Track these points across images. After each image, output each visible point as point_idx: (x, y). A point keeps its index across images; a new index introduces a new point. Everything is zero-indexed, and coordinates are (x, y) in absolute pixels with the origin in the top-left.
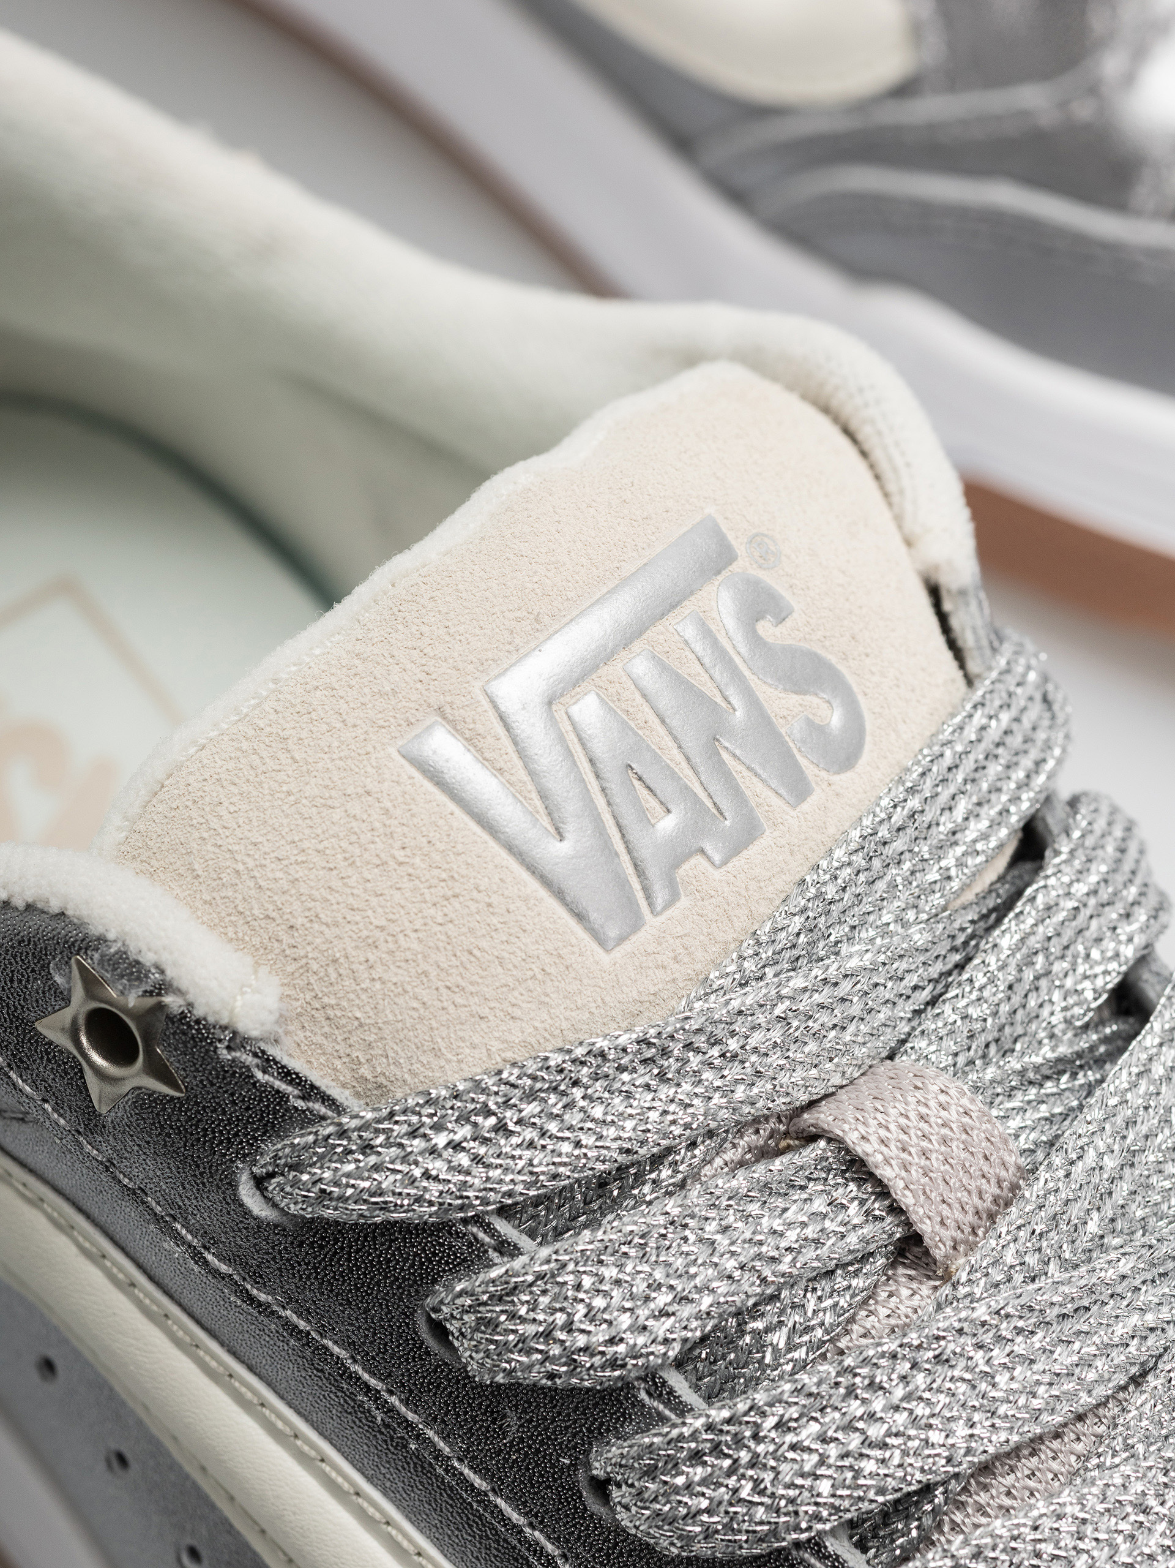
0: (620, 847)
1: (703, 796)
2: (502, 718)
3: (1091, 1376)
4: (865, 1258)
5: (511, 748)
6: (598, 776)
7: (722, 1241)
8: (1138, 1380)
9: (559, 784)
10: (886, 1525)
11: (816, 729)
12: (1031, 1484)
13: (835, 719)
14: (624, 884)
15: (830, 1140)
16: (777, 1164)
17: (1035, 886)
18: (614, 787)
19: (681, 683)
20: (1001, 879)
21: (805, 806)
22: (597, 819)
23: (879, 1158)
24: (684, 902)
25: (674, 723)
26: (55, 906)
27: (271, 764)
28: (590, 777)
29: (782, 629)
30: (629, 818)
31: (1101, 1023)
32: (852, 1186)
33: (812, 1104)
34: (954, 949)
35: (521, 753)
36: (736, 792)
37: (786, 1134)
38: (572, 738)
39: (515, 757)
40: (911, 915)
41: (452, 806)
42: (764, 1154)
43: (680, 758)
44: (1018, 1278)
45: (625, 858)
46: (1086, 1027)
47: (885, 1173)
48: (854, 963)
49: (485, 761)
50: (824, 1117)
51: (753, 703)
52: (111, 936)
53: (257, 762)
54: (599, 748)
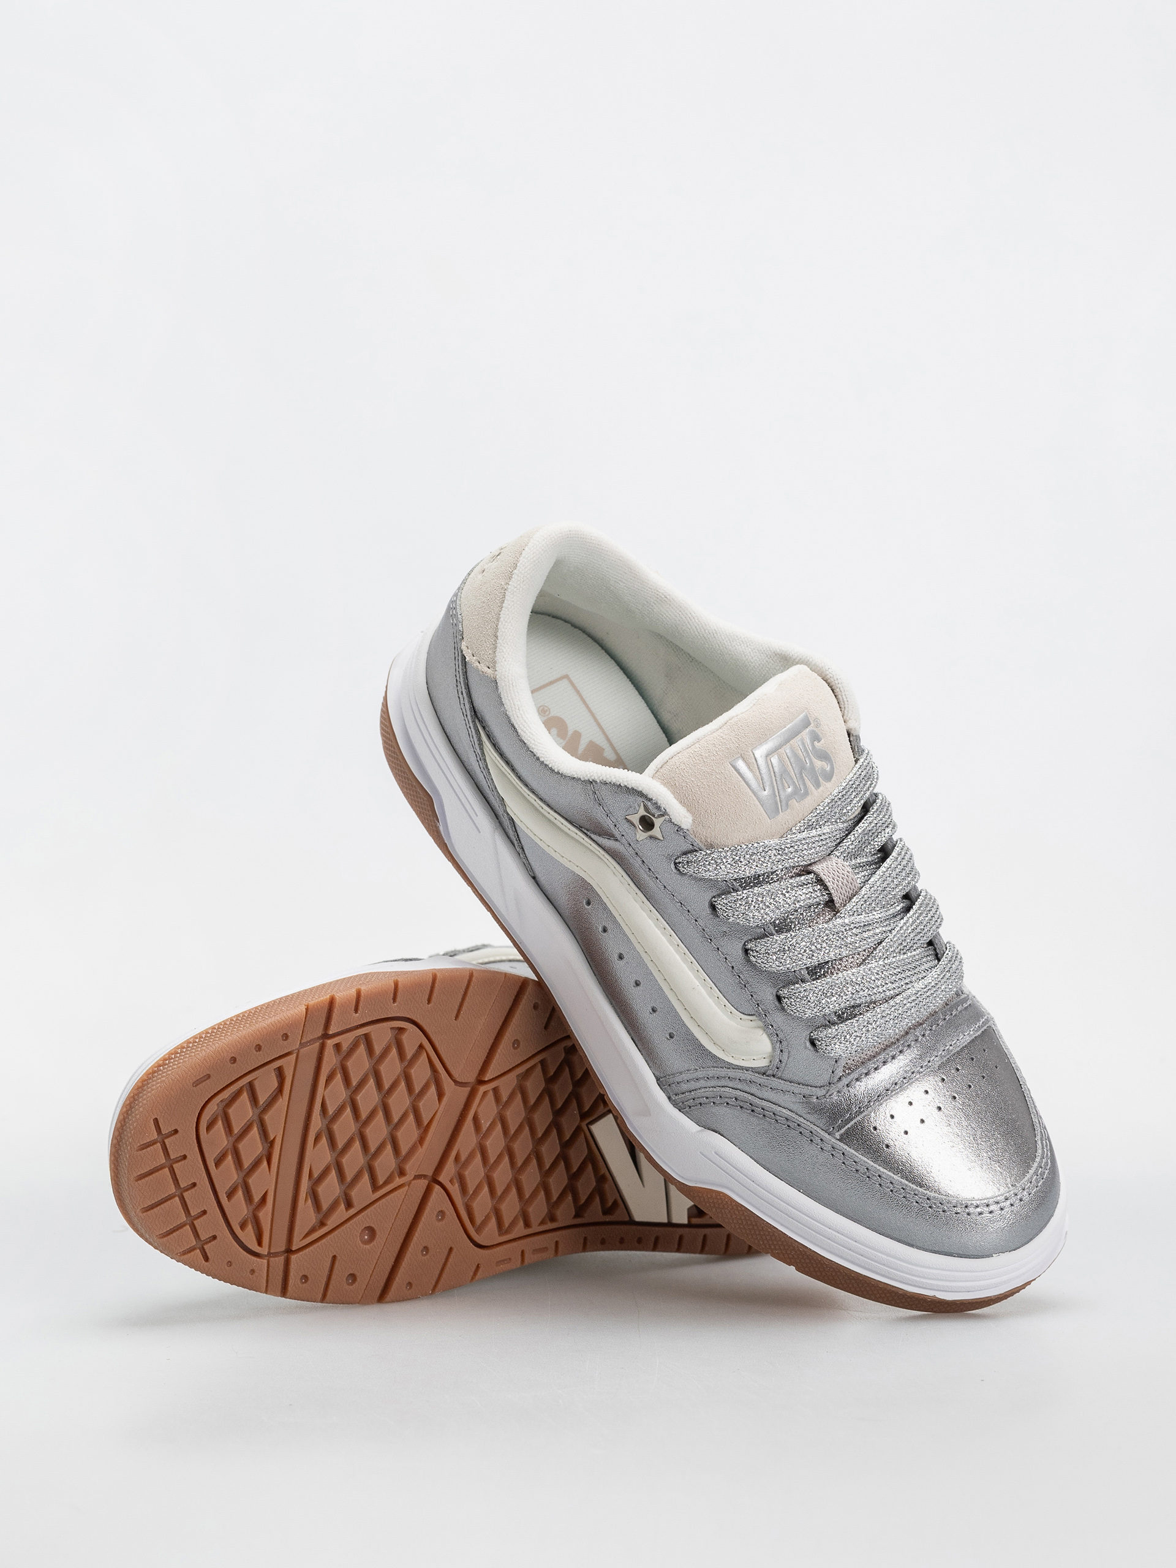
0: (777, 794)
1: (797, 783)
2: (756, 759)
3: (869, 941)
4: (819, 904)
5: (756, 766)
6: (775, 776)
7: (787, 895)
8: (880, 943)
9: (766, 777)
10: (815, 970)
11: (823, 770)
12: (851, 965)
13: (828, 769)
14: (777, 804)
15: (815, 874)
16: (803, 878)
17: (867, 816)
18: (778, 779)
19: (796, 755)
20: (859, 814)
21: (819, 790)
22: (773, 787)
23: (827, 880)
24: (789, 810)
25: (794, 765)
26: (640, 789)
27: (698, 761)
28: (773, 776)
29: (818, 744)
30: (780, 787)
31: (877, 854)
32: (819, 886)
33: (810, 865)
34: (846, 830)
35: (758, 768)
36: (805, 784)
37: (803, 870)
38: (770, 766)
39: (757, 769)
40: (838, 821)
41: (741, 779)
42: (799, 875)
43: (794, 774)
44: (855, 914)
45: (778, 797)
46: (874, 854)
47: (828, 884)
48: (825, 831)
49: (751, 770)
50: (815, 868)
51: (811, 762)
52: (654, 799)
53: (694, 760)
54: (776, 769)
